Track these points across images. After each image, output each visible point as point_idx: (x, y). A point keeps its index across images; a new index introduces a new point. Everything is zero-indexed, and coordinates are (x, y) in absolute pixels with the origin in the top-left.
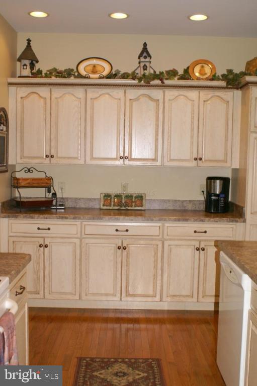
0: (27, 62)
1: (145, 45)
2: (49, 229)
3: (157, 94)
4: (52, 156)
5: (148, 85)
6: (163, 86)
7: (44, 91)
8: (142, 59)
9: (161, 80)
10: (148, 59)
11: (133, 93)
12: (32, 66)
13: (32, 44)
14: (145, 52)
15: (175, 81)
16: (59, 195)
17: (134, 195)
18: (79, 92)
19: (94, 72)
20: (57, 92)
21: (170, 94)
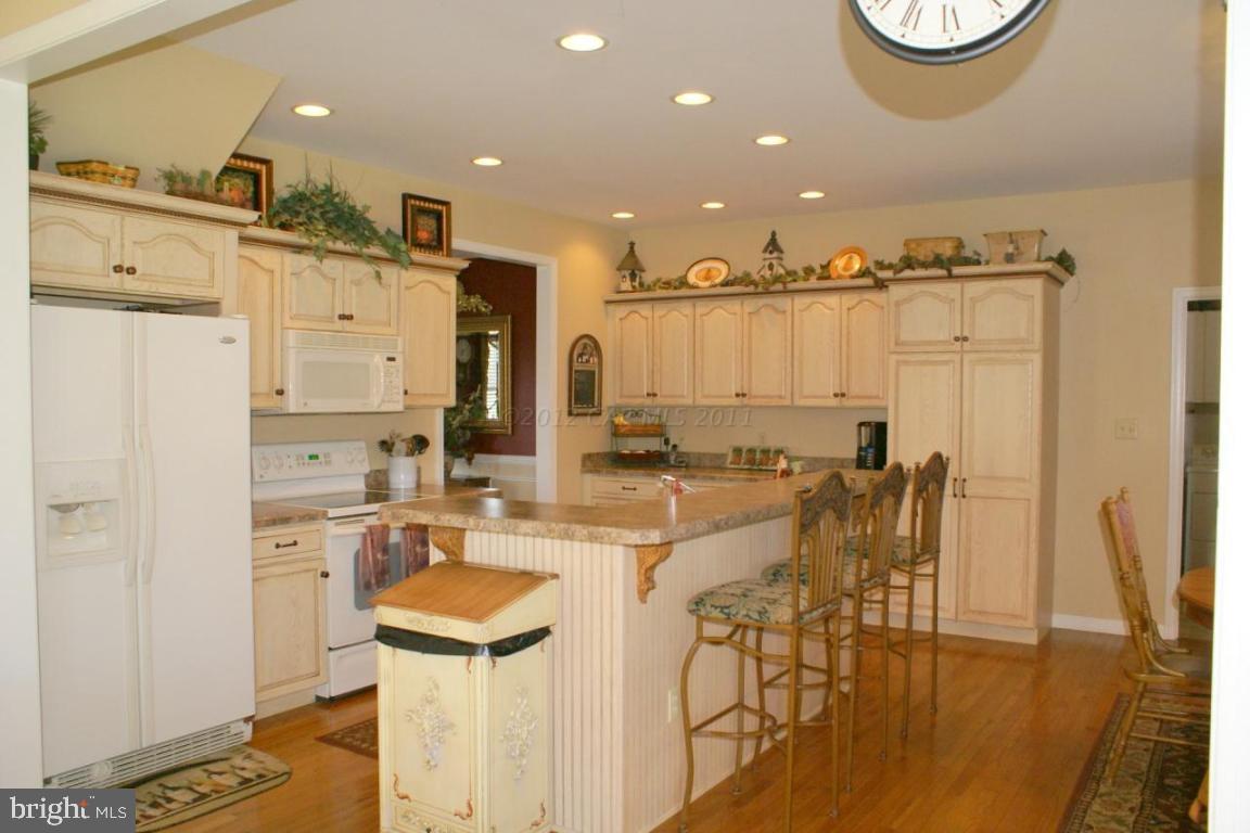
0: (627, 273)
1: (774, 234)
2: (635, 489)
3: (783, 302)
4: (655, 395)
5: (767, 292)
6: (785, 292)
7: (645, 309)
8: (767, 255)
9: (784, 283)
10: (775, 254)
11: (751, 305)
12: (633, 276)
13: (636, 248)
14: (773, 245)
15: (813, 282)
16: (680, 449)
17: (772, 449)
18: (686, 308)
19: (707, 278)
20: (661, 310)
21: (801, 301)
